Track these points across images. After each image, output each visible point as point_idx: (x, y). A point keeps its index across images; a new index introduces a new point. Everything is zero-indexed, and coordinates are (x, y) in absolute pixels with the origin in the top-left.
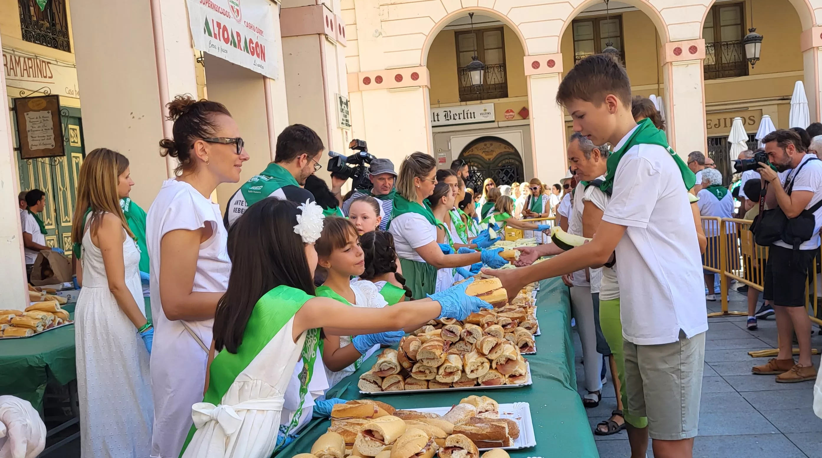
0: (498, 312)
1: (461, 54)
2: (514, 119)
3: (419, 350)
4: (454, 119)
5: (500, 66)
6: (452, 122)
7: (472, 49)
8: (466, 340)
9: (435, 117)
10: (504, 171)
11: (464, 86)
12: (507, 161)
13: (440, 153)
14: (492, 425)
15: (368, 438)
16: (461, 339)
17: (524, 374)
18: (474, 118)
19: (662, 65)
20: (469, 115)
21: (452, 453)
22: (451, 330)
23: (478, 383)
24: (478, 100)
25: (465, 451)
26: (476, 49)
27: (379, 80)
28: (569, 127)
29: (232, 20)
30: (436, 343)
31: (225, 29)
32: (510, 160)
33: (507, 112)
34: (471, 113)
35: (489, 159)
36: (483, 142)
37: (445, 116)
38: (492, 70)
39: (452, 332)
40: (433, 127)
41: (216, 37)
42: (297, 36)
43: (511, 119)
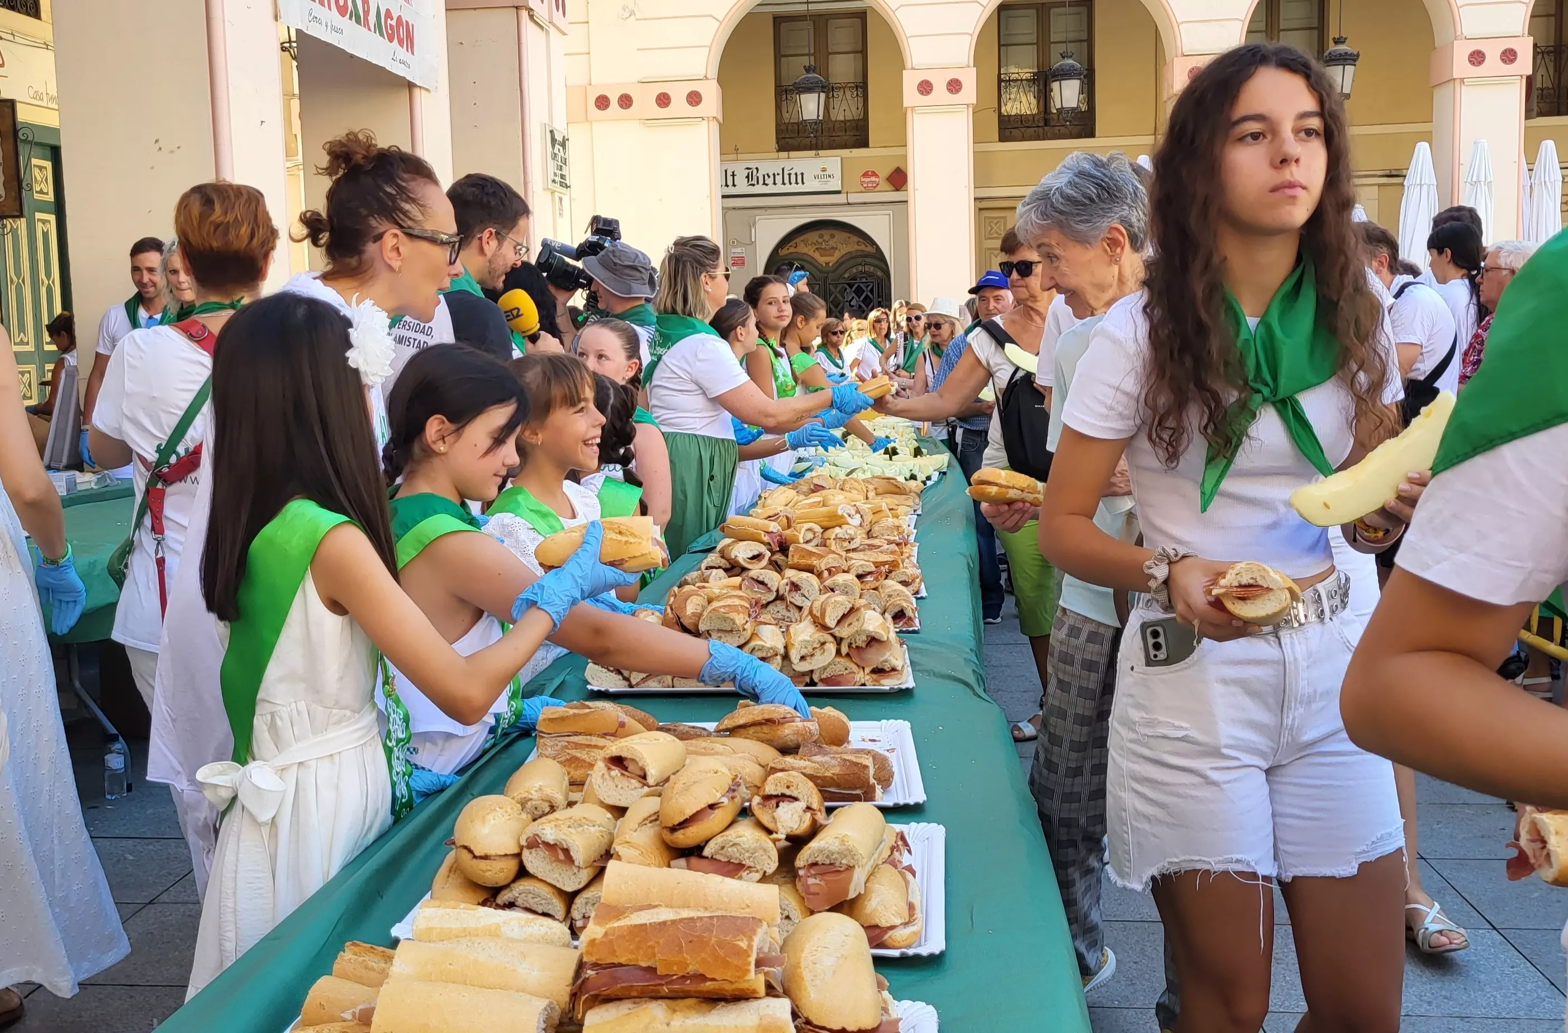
0: (848, 551)
1: (783, 59)
2: (877, 189)
3: (705, 614)
4: (764, 184)
5: (857, 87)
6: (760, 189)
7: (807, 52)
8: (789, 599)
9: (728, 178)
10: (854, 288)
11: (787, 121)
12: (860, 268)
13: (734, 247)
14: (845, 760)
15: (616, 772)
16: (779, 598)
17: (899, 668)
18: (803, 183)
19: (1165, 99)
20: (793, 177)
21: (777, 806)
22: (761, 579)
23: (812, 680)
24: (811, 149)
25: (801, 805)
26: (812, 51)
27: (626, 101)
28: (980, 209)
30: (737, 602)
32: (867, 268)
33: (866, 175)
34: (796, 174)
35: (827, 264)
36: (818, 230)
37: (748, 177)
38: (841, 93)
39: (762, 583)
40: (723, 197)
41: (322, 4)
42: (475, 9)
43: (873, 189)
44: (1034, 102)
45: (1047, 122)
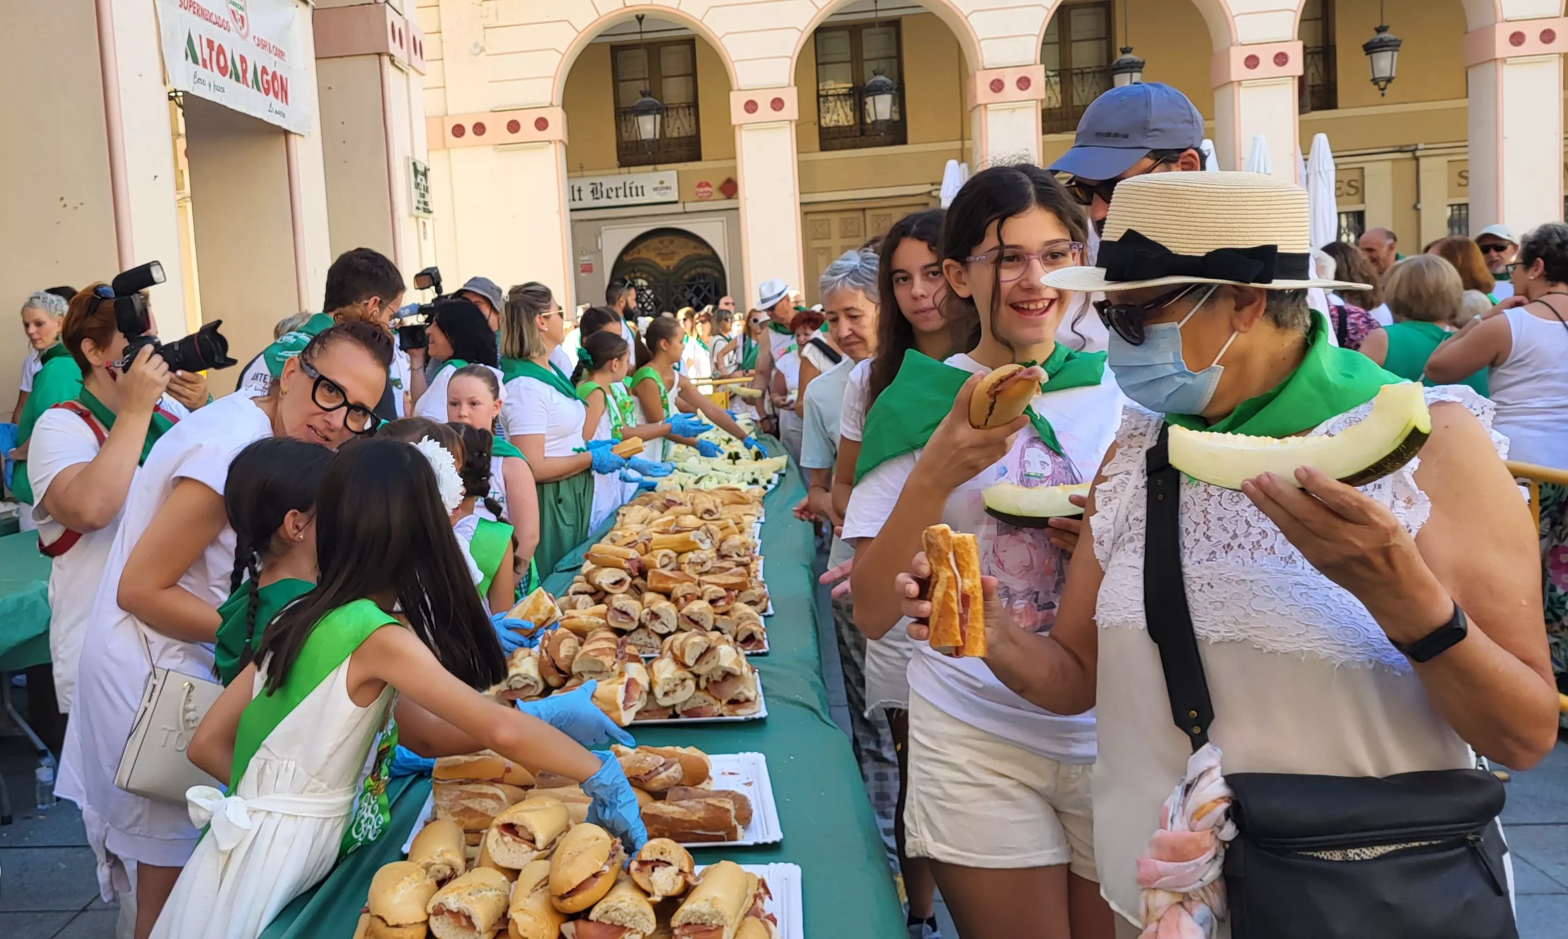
1: (621, 84)
2: (712, 198)
3: (577, 657)
5: (689, 106)
6: (604, 202)
7: (641, 76)
9: (575, 193)
10: (693, 289)
11: (626, 140)
13: (582, 254)
18: (643, 195)
19: (969, 108)
20: (634, 190)
24: (649, 165)
26: (647, 76)
27: (479, 129)
28: (806, 213)
29: (233, 35)
31: (221, 50)
32: (704, 270)
33: (700, 185)
34: (637, 188)
35: (668, 267)
36: (659, 236)
37: (592, 191)
38: (675, 113)
40: (572, 210)
41: (205, 66)
42: (341, 57)
43: (708, 198)
44: (850, 114)
45: (863, 132)
